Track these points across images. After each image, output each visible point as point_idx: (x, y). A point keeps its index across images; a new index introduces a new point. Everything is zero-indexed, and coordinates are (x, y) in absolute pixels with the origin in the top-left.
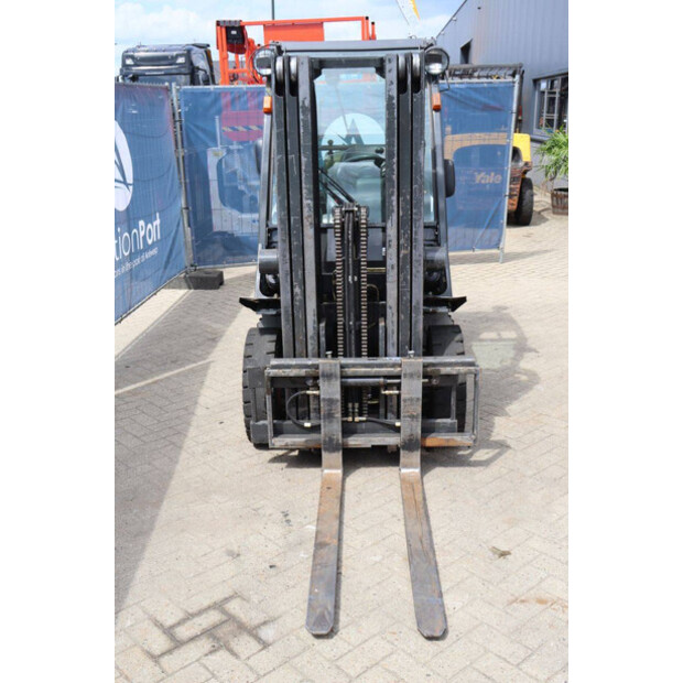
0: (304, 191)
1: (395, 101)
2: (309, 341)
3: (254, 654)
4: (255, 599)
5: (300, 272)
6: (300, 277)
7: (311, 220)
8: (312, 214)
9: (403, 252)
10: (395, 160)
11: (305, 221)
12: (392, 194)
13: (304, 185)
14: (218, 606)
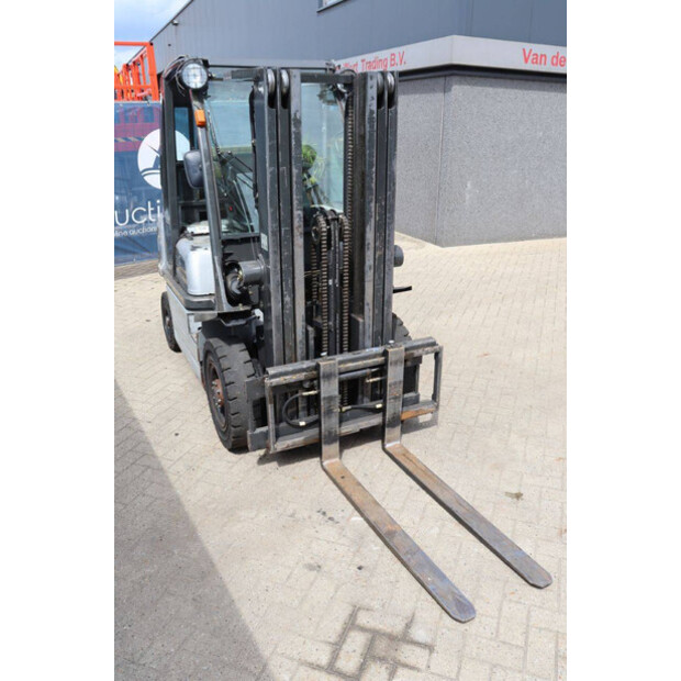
0: (295, 202)
1: (375, 115)
2: (299, 345)
3: (429, 660)
4: (376, 605)
5: (290, 281)
6: (290, 286)
7: (301, 230)
8: (302, 224)
9: (378, 253)
10: (374, 169)
11: (295, 231)
12: (371, 201)
13: (294, 197)
14: (351, 624)
